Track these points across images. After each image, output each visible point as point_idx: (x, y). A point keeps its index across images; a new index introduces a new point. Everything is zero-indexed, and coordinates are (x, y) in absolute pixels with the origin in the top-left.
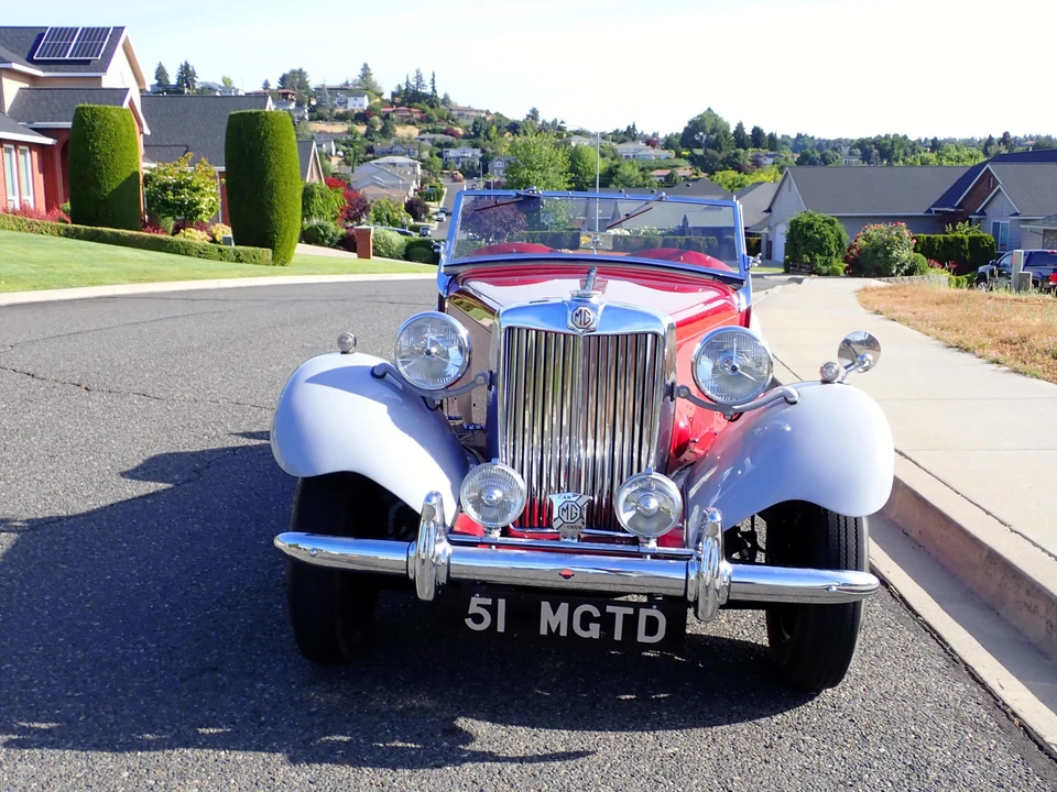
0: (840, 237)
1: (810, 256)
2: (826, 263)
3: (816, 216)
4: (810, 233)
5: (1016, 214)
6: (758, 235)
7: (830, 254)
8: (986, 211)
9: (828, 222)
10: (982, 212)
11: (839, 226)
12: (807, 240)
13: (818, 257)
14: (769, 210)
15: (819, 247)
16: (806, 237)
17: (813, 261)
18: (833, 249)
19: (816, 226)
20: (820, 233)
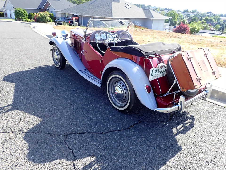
0: (26, 13)
1: (21, 17)
2: (25, 19)
3: (20, 9)
4: (20, 12)
5: (55, 10)
6: (3, 12)
7: (25, 17)
8: (49, 9)
9: (23, 10)
10: (48, 9)
11: (26, 11)
12: (20, 14)
13: (23, 18)
14: (4, 7)
15: (22, 15)
16: (19, 13)
17: (22, 18)
18: (25, 16)
19: (21, 11)
20: (22, 13)
